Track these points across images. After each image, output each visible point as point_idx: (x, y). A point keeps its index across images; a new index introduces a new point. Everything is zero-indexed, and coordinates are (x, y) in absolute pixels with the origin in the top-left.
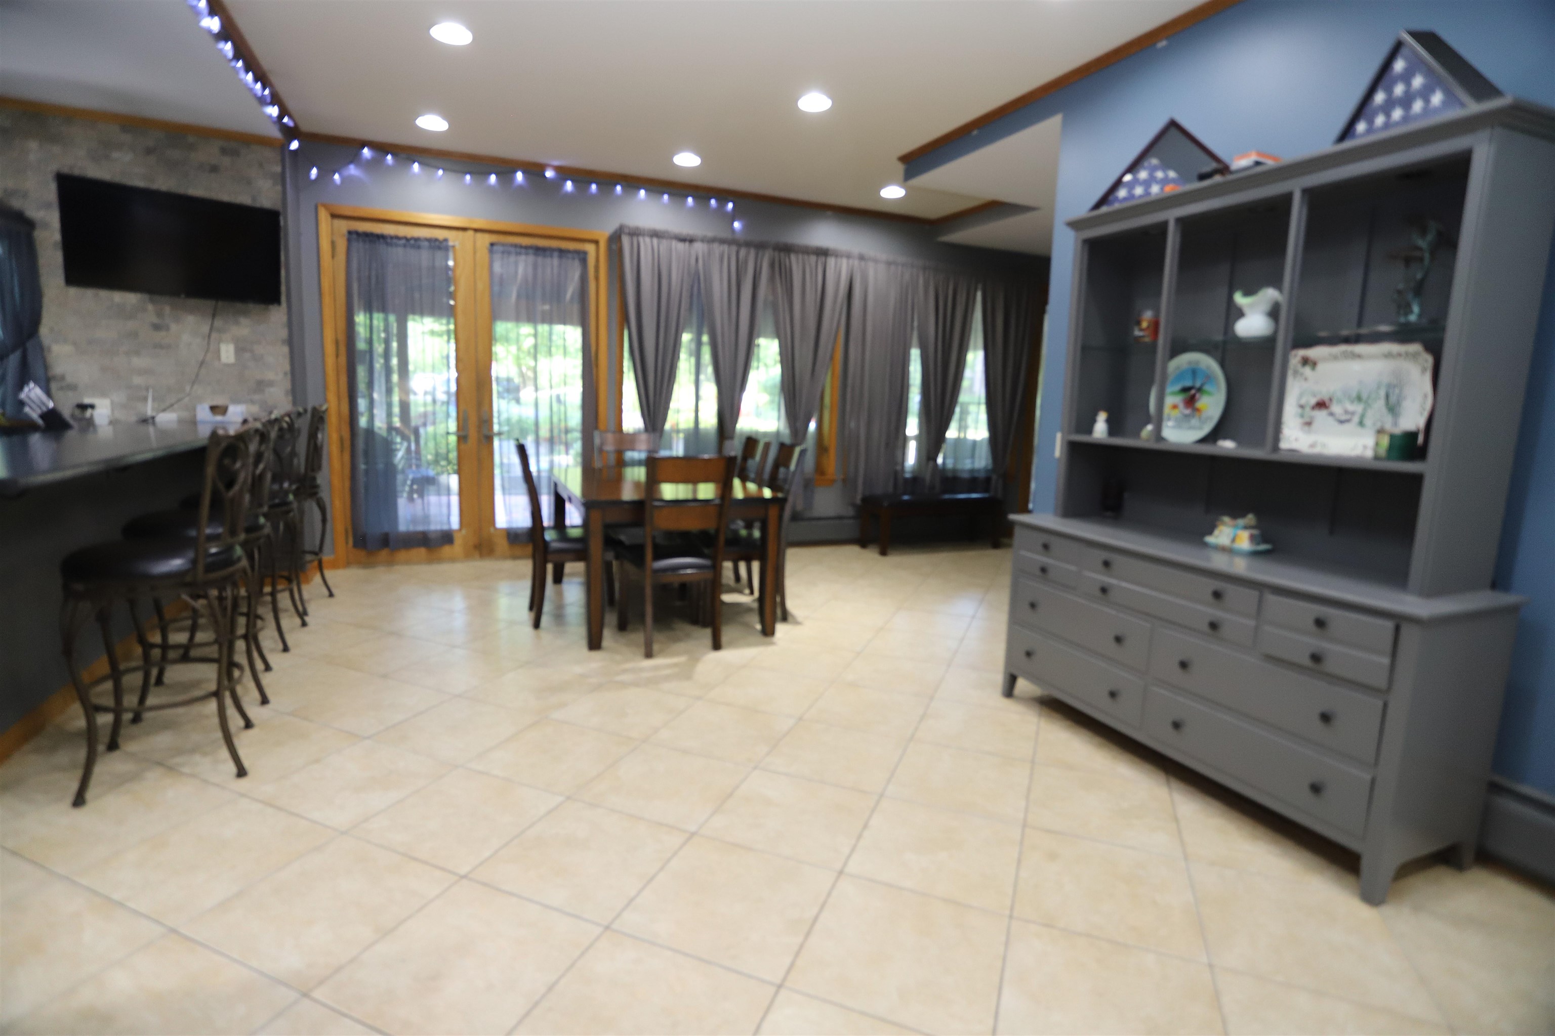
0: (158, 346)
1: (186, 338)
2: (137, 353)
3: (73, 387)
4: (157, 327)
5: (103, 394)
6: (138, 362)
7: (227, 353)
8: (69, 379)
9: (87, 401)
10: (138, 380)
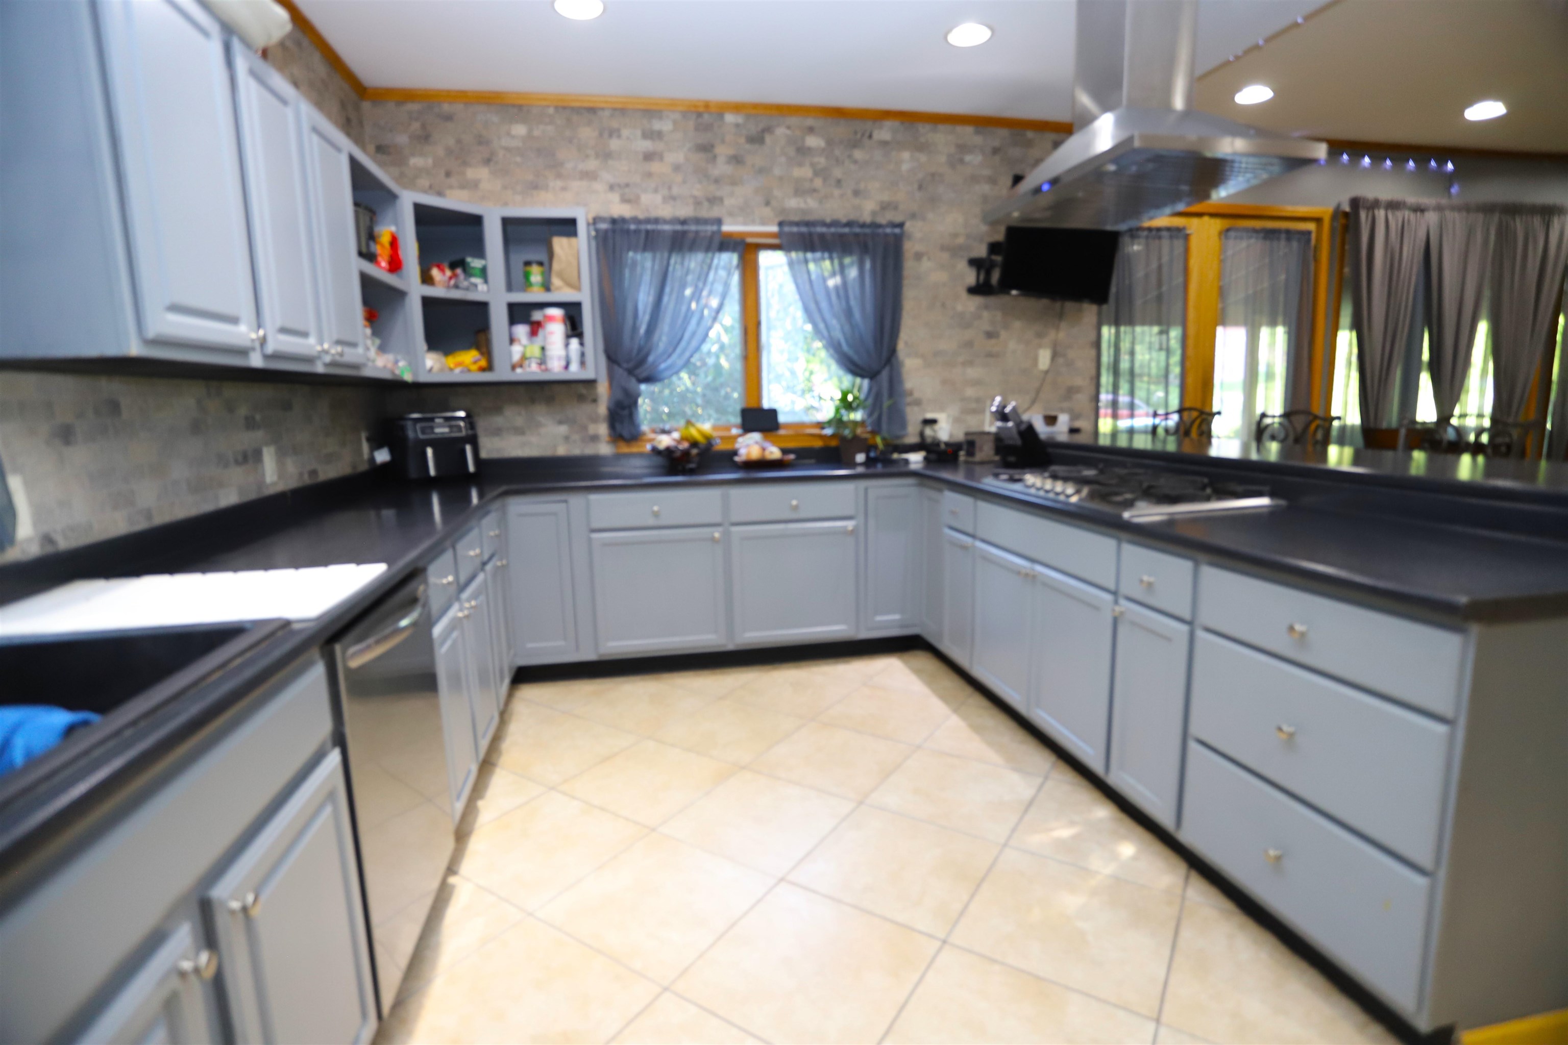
0: (990, 355)
1: (1012, 345)
2: (970, 363)
3: (918, 403)
4: (990, 335)
5: (942, 409)
6: (972, 373)
7: (1044, 358)
8: (916, 395)
9: (929, 416)
10: (970, 392)
